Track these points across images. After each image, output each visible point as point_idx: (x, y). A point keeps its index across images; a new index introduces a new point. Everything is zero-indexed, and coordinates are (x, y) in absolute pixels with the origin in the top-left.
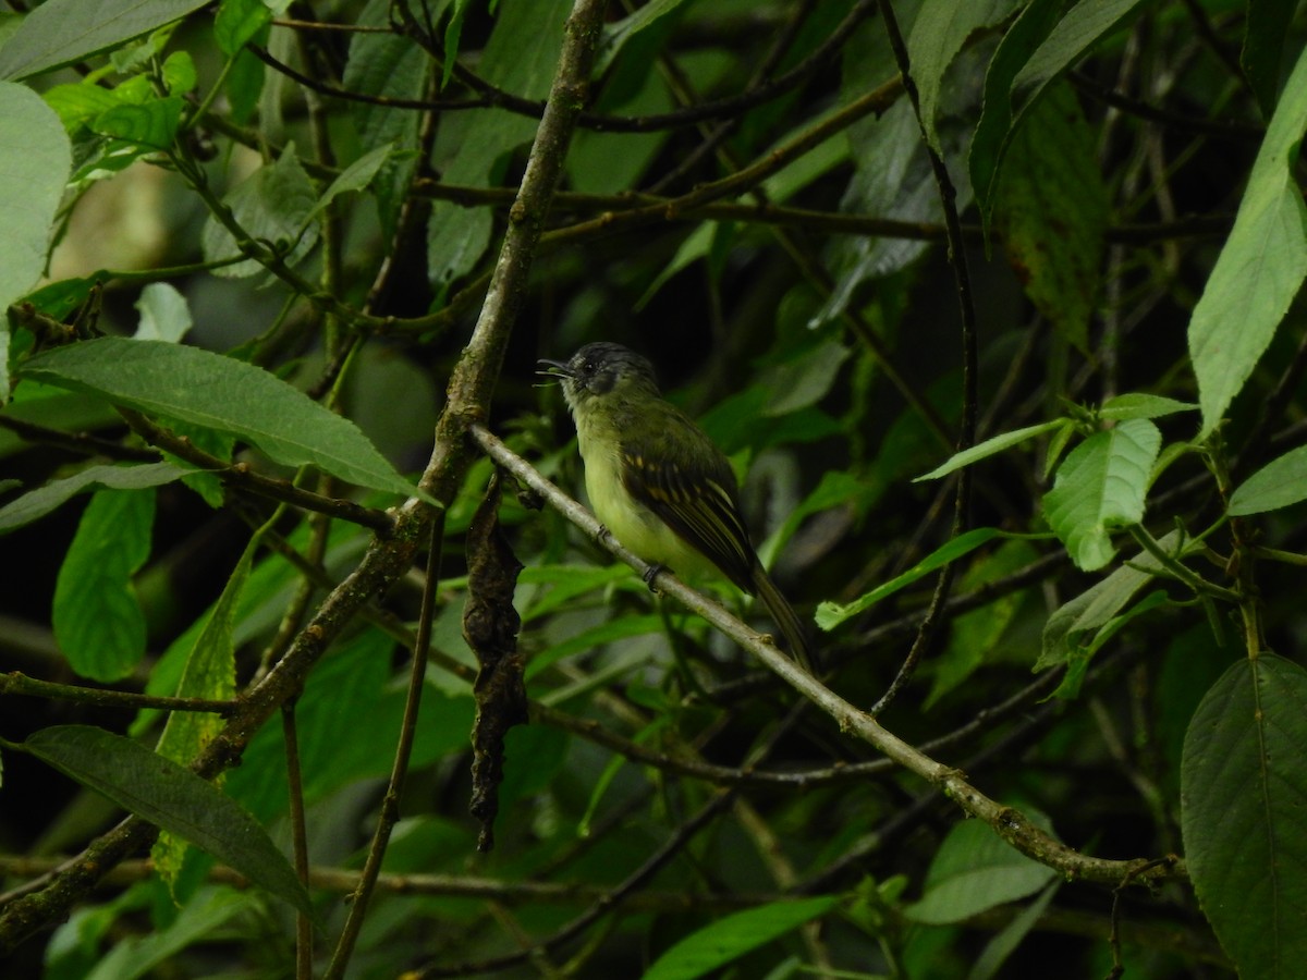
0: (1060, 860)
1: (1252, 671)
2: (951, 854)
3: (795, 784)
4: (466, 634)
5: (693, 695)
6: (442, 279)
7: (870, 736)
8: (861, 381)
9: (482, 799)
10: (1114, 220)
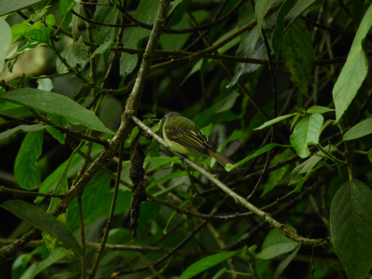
0: (297, 239)
1: (350, 185)
2: (269, 239)
3: (224, 219)
4: (129, 176)
5: (196, 194)
6: (124, 74)
7: (244, 204)
8: (244, 104)
9: (133, 223)
10: (316, 59)
